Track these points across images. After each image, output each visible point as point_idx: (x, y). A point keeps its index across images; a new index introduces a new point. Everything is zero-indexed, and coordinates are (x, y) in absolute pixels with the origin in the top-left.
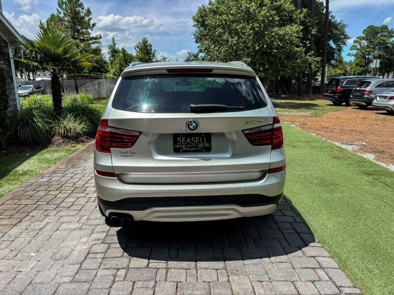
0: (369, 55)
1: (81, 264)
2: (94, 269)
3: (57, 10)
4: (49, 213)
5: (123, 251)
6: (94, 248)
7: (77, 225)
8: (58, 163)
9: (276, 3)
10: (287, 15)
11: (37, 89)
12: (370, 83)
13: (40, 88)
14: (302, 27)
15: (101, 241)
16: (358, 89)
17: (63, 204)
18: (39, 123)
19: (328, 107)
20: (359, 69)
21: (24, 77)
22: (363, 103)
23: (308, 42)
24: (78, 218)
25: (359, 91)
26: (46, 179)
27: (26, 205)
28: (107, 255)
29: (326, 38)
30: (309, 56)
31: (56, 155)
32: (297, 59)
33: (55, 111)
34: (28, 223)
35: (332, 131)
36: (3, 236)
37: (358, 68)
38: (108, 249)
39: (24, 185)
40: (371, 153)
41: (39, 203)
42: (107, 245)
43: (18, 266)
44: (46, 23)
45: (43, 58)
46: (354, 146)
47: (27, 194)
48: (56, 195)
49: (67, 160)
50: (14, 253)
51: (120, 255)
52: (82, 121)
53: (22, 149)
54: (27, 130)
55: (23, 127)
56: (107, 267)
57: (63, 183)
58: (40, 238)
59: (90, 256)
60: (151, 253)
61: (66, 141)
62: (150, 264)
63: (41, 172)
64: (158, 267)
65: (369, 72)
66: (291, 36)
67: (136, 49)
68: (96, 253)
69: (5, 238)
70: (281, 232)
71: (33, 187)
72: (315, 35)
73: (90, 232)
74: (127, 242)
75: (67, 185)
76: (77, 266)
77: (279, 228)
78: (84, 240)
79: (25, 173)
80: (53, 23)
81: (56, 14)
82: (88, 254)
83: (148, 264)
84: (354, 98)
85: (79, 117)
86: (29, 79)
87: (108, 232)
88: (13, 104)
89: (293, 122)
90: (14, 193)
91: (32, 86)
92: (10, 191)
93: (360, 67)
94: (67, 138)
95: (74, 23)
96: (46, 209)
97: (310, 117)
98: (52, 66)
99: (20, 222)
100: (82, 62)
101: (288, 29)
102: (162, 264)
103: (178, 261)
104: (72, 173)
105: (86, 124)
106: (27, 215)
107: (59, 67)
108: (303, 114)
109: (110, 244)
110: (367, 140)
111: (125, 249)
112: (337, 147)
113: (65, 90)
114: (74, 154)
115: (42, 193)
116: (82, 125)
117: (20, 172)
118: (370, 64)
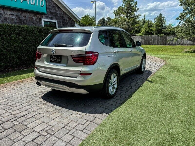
1: (28, 96)
3: (122, 4)
6: (38, 93)
15: (42, 92)
44: (116, 11)
56: (32, 98)
67: (154, 20)
80: (119, 11)
81: (121, 6)
83: (42, 101)
95: (128, 9)
111: (43, 96)
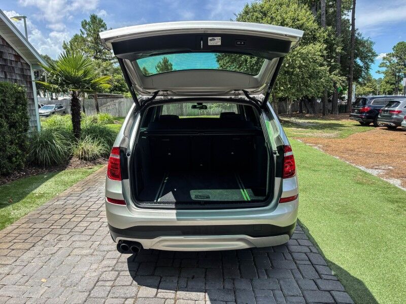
0: (399, 72)
1: (90, 292)
2: (102, 298)
3: (81, 30)
4: (62, 238)
5: (132, 279)
6: (104, 275)
7: (88, 251)
8: (74, 185)
9: (298, 22)
10: (310, 33)
11: (59, 108)
12: (399, 102)
13: (62, 107)
14: (325, 46)
15: (111, 268)
16: (386, 109)
17: (77, 229)
18: (58, 144)
19: (355, 128)
20: (389, 87)
21: (46, 97)
22: (392, 124)
23: (333, 61)
24: (90, 243)
25: (387, 111)
26: (61, 202)
27: (41, 229)
28: (117, 283)
29: (353, 55)
30: (334, 74)
31: (73, 177)
32: (321, 78)
33: (74, 132)
34: (41, 248)
35: (357, 154)
36: (16, 261)
37: (388, 85)
38: (117, 277)
39: (40, 208)
40: (398, 178)
41: (53, 227)
42: (117, 273)
43: (28, 292)
44: (69, 43)
45: (64, 81)
46: (380, 171)
47: (42, 217)
48: (70, 219)
49: (83, 182)
50: (26, 278)
51: (129, 283)
52: (100, 143)
53: (40, 170)
54: (46, 152)
55: (42, 149)
56: (116, 296)
57: (78, 206)
58: (52, 263)
59: (100, 283)
60: (160, 282)
61: (83, 163)
62: (159, 294)
63: (57, 194)
64: (166, 297)
65: (400, 90)
66: (314, 55)
68: (106, 281)
69: (18, 263)
70: (296, 263)
71: (48, 210)
72: (341, 53)
73: (101, 258)
74: (137, 270)
75: (81, 208)
76: (86, 294)
77: (293, 259)
78: (94, 266)
79: (41, 196)
80: (76, 43)
81: (79, 35)
82: (97, 282)
83: (156, 295)
84: (382, 119)
85: (97, 138)
86: (52, 99)
87: (119, 259)
88: (33, 125)
89: (316, 144)
90: (29, 217)
91: (54, 105)
92: (26, 214)
93: (391, 85)
94: (85, 160)
95: (97, 43)
96: (59, 233)
97: (334, 138)
98: (72, 88)
99: (33, 246)
100: (101, 84)
101: (311, 48)
102: (170, 294)
103: (188, 291)
104: (88, 196)
105: (104, 145)
106: (41, 240)
107: (79, 90)
108: (328, 135)
109: (119, 272)
110: (394, 164)
111: (134, 278)
112: (361, 171)
113: (86, 109)
114: (91, 177)
115: (56, 217)
116: (100, 147)
117: (37, 195)
118: (400, 81)
